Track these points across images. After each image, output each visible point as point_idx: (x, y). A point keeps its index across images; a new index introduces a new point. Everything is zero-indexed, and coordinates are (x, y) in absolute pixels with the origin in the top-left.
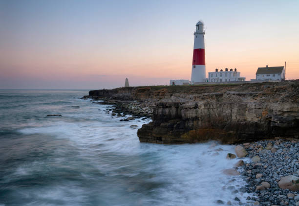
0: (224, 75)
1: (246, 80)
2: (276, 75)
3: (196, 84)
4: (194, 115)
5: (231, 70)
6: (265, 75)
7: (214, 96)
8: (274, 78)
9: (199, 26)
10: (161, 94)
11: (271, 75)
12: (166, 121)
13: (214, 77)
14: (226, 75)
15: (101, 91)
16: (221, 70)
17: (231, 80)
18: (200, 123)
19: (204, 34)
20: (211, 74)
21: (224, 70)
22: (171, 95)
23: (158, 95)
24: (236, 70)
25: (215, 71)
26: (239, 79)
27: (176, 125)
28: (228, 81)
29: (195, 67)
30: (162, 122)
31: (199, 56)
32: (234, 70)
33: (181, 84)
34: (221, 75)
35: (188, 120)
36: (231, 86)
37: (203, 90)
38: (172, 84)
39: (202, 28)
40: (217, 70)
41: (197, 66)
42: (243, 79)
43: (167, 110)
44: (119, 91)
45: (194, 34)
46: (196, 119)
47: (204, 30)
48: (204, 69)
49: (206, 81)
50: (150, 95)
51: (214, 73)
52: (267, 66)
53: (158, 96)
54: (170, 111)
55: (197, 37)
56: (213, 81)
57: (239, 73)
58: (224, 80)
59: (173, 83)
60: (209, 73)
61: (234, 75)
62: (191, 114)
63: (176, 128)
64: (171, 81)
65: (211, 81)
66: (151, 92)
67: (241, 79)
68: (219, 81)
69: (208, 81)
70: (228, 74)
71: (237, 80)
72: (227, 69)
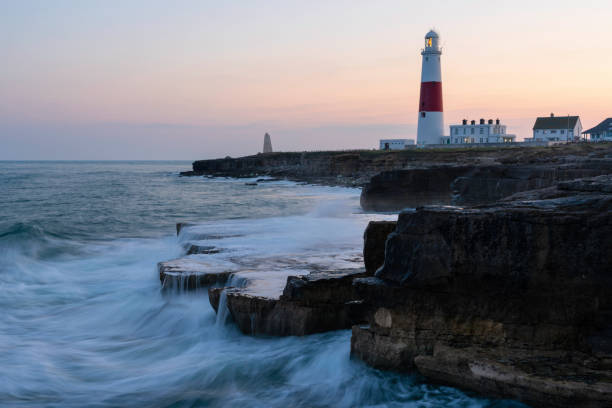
0: (477, 131)
1: (517, 140)
2: (566, 131)
3: (432, 148)
5: (490, 122)
6: (548, 132)
8: (562, 137)
9: (432, 36)
11: (559, 131)
13: (461, 133)
14: (482, 132)
16: (473, 122)
17: (492, 141)
19: (440, 53)
20: (454, 129)
21: (478, 123)
24: (498, 121)
25: (461, 123)
26: (504, 138)
28: (485, 141)
29: (424, 115)
31: (431, 96)
32: (494, 123)
33: (402, 148)
36: (488, 149)
38: (384, 146)
39: (436, 42)
40: (465, 122)
41: (428, 113)
42: (512, 137)
45: (423, 54)
47: (440, 46)
48: (440, 120)
49: (446, 142)
51: (459, 127)
52: (552, 115)
55: (427, 59)
56: (459, 142)
57: (505, 127)
58: (477, 141)
59: (387, 145)
60: (452, 128)
61: (495, 131)
64: (381, 141)
65: (453, 141)
66: (361, 161)
67: (508, 138)
68: (470, 141)
69: (448, 141)
70: (485, 130)
71: (501, 140)
72: (482, 121)
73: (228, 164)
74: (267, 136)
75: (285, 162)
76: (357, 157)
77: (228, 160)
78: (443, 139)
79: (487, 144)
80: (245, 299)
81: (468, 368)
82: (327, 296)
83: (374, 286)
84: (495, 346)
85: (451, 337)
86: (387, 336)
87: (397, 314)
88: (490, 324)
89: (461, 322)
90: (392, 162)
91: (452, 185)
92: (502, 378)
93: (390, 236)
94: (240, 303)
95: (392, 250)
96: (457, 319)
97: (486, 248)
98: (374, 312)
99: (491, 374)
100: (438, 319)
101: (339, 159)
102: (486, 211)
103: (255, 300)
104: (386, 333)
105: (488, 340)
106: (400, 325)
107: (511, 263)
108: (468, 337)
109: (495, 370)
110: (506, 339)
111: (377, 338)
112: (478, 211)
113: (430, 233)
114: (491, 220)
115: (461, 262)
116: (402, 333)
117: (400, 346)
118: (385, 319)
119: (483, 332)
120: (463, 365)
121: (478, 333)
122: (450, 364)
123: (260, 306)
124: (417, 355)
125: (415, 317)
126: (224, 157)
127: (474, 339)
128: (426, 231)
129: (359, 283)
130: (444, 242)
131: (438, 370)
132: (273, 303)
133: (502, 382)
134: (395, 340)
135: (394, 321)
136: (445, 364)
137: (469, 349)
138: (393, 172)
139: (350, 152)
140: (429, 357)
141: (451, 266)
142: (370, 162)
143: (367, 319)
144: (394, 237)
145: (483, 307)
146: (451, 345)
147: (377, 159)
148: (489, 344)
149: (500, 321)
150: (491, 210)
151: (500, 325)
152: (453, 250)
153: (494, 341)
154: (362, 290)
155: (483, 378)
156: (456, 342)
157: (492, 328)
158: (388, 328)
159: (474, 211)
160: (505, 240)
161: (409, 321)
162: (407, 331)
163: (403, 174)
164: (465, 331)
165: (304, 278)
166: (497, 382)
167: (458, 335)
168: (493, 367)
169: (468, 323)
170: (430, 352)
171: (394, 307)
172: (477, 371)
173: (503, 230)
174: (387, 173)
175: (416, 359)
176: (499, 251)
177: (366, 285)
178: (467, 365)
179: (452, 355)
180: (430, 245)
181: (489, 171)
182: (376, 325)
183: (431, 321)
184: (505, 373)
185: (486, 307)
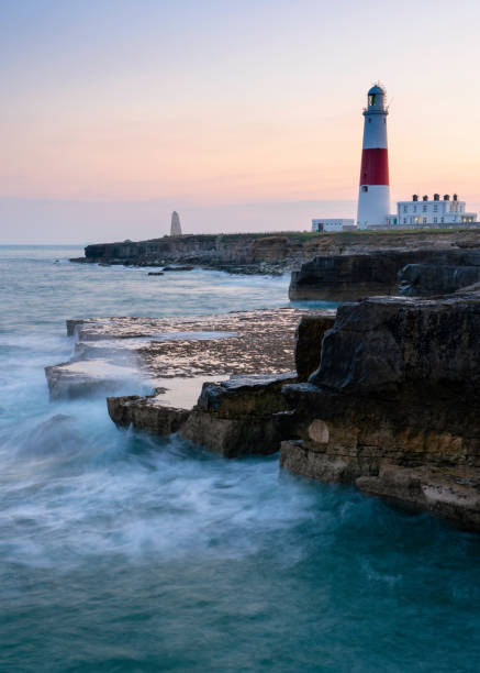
0: (430, 208)
3: (375, 230)
5: (446, 197)
9: (376, 94)
13: (410, 212)
14: (436, 210)
16: (425, 198)
17: (447, 221)
19: (386, 114)
20: (402, 206)
21: (431, 199)
24: (455, 197)
25: (411, 199)
26: (463, 217)
28: (439, 221)
29: (366, 189)
31: (375, 166)
32: (451, 199)
33: (339, 229)
34: (425, 210)
36: (443, 231)
38: (317, 229)
39: (381, 101)
40: (415, 198)
41: (370, 187)
42: (473, 217)
45: (365, 114)
47: (386, 105)
48: (386, 196)
49: (392, 222)
51: (410, 203)
55: (370, 120)
56: (409, 222)
57: (463, 204)
58: (430, 221)
59: (321, 226)
60: (399, 205)
61: (451, 209)
64: (314, 221)
65: (402, 223)
66: (289, 246)
67: (468, 218)
68: (421, 221)
69: (395, 221)
70: (440, 207)
71: (459, 220)
72: (436, 197)
73: (128, 249)
74: (175, 214)
75: (197, 246)
76: (285, 241)
77: (128, 244)
78: (388, 219)
79: (443, 224)
80: (152, 410)
81: (421, 491)
82: (250, 405)
83: (307, 394)
84: (453, 465)
85: (400, 454)
86: (324, 452)
87: (336, 426)
88: (447, 438)
89: (411, 437)
90: (328, 246)
91: (400, 274)
92: (461, 502)
93: (327, 333)
94: (145, 415)
95: (330, 349)
96: (408, 432)
97: (443, 347)
98: (307, 425)
99: (449, 498)
100: (385, 433)
101: (262, 243)
102: (444, 302)
103: (165, 412)
104: (321, 450)
105: (445, 457)
106: (340, 439)
107: (473, 364)
108: (421, 454)
109: (453, 493)
110: (467, 456)
111: (311, 456)
112: (433, 302)
113: (376, 329)
114: (448, 313)
115: (413, 364)
116: (342, 450)
117: (339, 465)
118: (320, 432)
119: (439, 448)
120: (415, 487)
121: (433, 448)
122: (399, 486)
123: (170, 418)
124: (359, 476)
125: (357, 430)
126: (122, 240)
127: (428, 457)
128: (371, 327)
129: (289, 390)
130: (393, 341)
131: (385, 493)
132: (185, 415)
133: (463, 507)
134: (333, 458)
135: (331, 435)
136: (393, 486)
137: (423, 468)
138: (328, 259)
139: (277, 234)
140: (374, 478)
141: (401, 369)
142: (301, 246)
143: (299, 433)
144: (332, 334)
145: (438, 418)
146: (400, 465)
147: (308, 243)
148: (446, 463)
149: (460, 435)
150: (450, 302)
151: (460, 439)
152: (403, 350)
153: (452, 459)
154: (293, 398)
155: (439, 502)
156: (407, 461)
157: (450, 443)
158: (325, 444)
159: (429, 302)
160: (466, 338)
161: (349, 435)
162: (348, 447)
163: (340, 261)
164: (418, 446)
165: (223, 385)
166: (456, 508)
167: (409, 452)
168: (451, 489)
169: (420, 438)
170: (375, 473)
171: (332, 419)
172: (432, 494)
173: (464, 326)
174: (321, 259)
175: (359, 480)
176: (458, 351)
177: (297, 393)
178: (419, 487)
179: (401, 475)
180: (374, 344)
181: (444, 257)
182: (310, 440)
183: (376, 435)
184: (465, 497)
185: (443, 418)
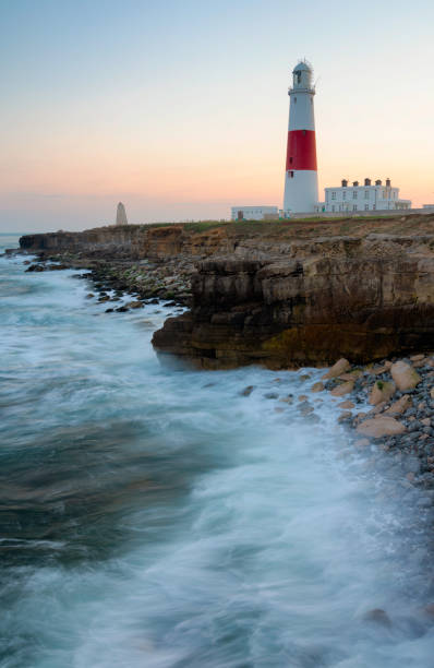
0: (361, 194)
1: (413, 207)
3: (297, 218)
4: (294, 292)
5: (378, 183)
7: (341, 245)
9: (301, 73)
10: (209, 242)
12: (226, 308)
13: (339, 199)
14: (367, 196)
15: (53, 235)
16: (356, 184)
17: (378, 208)
18: (308, 309)
19: (313, 93)
20: (330, 192)
21: (362, 183)
22: (236, 245)
23: (203, 245)
24: (388, 182)
25: (340, 185)
26: (397, 205)
27: (249, 318)
28: (371, 208)
29: (292, 175)
30: (216, 312)
31: (301, 149)
32: (384, 184)
33: (259, 217)
34: (355, 196)
35: (278, 304)
36: (379, 220)
37: (312, 230)
38: (237, 217)
39: (308, 79)
40: (344, 183)
41: (296, 172)
42: (407, 204)
43: (227, 282)
44: (102, 237)
45: (290, 93)
46: (299, 300)
47: (313, 84)
48: (315, 180)
49: (320, 210)
50: (181, 244)
51: (338, 189)
53: (203, 248)
54: (233, 284)
55: (295, 99)
56: (337, 209)
57: (397, 190)
58: (361, 208)
59: (240, 214)
60: (327, 191)
61: (384, 195)
62: (286, 289)
63: (250, 325)
64: (233, 209)
65: (330, 210)
66: (184, 238)
67: (402, 205)
68: (351, 209)
69: (323, 209)
70: (372, 193)
71: (392, 207)
72: (367, 182)
78: (316, 206)
79: (375, 211)
